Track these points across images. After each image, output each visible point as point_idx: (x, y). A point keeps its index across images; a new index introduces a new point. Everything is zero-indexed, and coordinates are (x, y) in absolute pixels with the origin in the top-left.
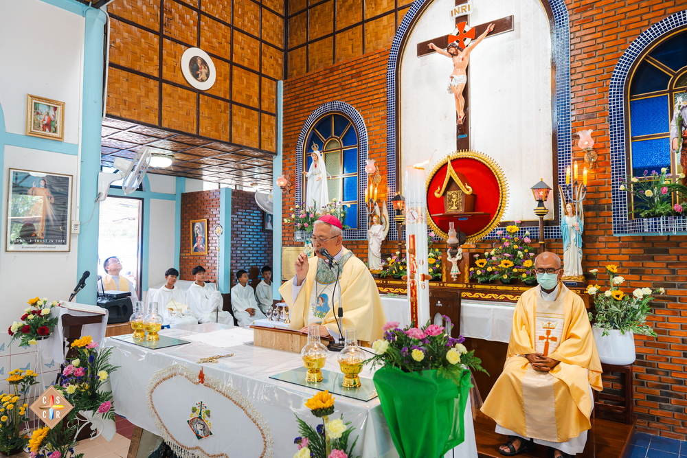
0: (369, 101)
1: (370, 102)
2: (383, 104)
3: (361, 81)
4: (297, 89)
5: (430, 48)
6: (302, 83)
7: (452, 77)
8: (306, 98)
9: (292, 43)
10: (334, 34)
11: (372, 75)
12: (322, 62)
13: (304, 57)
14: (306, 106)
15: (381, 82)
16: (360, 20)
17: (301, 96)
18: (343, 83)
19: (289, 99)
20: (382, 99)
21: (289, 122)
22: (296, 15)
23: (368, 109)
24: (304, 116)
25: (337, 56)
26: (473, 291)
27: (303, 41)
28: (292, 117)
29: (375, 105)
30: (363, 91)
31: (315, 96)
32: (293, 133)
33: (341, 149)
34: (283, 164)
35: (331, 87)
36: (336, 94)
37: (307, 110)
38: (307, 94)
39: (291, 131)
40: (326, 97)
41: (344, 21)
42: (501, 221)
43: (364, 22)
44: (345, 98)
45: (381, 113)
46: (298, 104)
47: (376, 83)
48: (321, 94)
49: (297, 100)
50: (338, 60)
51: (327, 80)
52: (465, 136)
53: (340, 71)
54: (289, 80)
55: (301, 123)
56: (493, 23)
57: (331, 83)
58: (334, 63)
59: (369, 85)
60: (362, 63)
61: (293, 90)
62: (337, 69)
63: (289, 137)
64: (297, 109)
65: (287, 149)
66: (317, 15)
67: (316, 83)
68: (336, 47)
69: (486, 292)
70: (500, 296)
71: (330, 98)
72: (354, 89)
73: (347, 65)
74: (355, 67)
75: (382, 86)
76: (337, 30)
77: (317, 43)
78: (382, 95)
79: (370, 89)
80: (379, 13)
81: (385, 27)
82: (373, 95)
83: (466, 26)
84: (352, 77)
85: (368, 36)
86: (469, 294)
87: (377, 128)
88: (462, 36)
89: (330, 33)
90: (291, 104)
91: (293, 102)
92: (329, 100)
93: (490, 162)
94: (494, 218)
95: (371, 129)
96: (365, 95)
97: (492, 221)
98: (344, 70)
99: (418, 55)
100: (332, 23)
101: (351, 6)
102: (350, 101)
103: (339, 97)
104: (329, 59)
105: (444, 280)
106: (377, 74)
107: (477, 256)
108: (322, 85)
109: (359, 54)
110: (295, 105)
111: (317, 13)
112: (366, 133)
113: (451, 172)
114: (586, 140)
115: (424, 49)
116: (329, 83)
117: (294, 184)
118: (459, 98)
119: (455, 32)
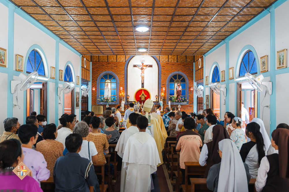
1: (120, 73)
2: (123, 74)
3: (117, 68)
4: (97, 65)
8: (100, 68)
11: (120, 67)
13: (98, 57)
18: (112, 67)
19: (94, 67)
28: (95, 72)
33: (111, 83)
34: (92, 84)
36: (110, 69)
37: (100, 71)
44: (112, 71)
48: (105, 68)
55: (98, 74)
63: (94, 77)
65: (93, 80)
75: (123, 70)
84: (115, 66)
85: (118, 58)
87: (122, 80)
92: (107, 70)
96: (118, 71)
99: (133, 67)
112: (119, 80)
113: (143, 92)
114: (164, 89)
115: (135, 66)
116: (107, 66)
117: (96, 89)
118: (143, 78)
119: (142, 65)
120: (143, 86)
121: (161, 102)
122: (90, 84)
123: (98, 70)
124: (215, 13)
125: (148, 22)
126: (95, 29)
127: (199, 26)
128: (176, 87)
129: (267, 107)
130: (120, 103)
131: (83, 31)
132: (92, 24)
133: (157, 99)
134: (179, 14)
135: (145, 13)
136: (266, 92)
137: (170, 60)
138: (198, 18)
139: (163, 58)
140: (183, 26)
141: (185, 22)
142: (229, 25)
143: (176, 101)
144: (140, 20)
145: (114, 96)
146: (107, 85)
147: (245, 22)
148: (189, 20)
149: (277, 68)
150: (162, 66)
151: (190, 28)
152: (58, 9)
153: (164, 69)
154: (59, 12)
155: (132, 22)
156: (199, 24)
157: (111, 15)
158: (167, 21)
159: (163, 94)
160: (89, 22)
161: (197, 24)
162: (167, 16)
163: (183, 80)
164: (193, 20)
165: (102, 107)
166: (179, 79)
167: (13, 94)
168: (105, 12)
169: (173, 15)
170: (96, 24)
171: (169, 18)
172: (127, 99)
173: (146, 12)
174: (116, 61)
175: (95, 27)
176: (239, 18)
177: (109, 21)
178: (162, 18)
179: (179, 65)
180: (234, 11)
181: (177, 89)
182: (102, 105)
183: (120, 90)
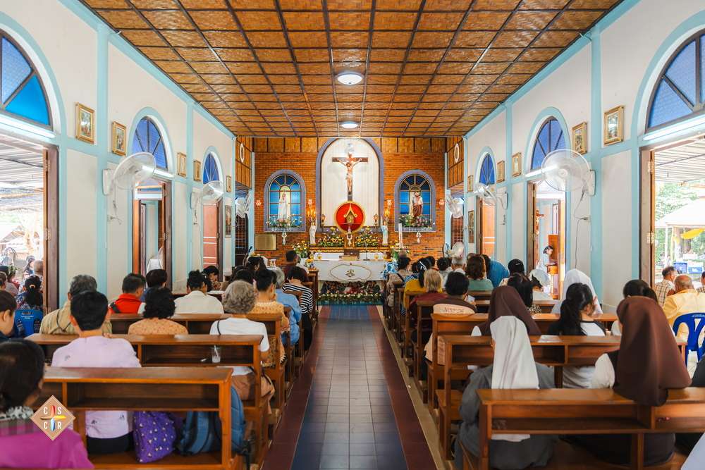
0: (305, 173)
2: (313, 176)
3: (302, 164)
5: (338, 160)
7: (348, 174)
8: (270, 164)
11: (307, 163)
12: (277, 148)
13: (266, 143)
17: (267, 163)
18: (292, 163)
19: (259, 162)
23: (305, 177)
24: (269, 173)
28: (261, 172)
29: (309, 176)
30: (303, 168)
31: (275, 165)
32: (261, 180)
33: (290, 191)
35: (285, 163)
36: (288, 166)
37: (270, 170)
40: (282, 167)
42: (364, 226)
44: (293, 169)
45: (312, 180)
47: (310, 166)
48: (279, 165)
49: (263, 164)
50: (287, 150)
54: (257, 153)
55: (267, 176)
58: (284, 151)
59: (306, 166)
61: (261, 159)
63: (259, 182)
65: (257, 187)
72: (299, 166)
75: (313, 168)
78: (313, 172)
81: (312, 143)
82: (308, 171)
84: (298, 161)
87: (310, 185)
88: (350, 160)
90: (259, 165)
92: (284, 169)
93: (359, 205)
94: (361, 225)
95: (307, 185)
99: (331, 161)
102: (296, 171)
103: (290, 168)
104: (282, 148)
106: (311, 162)
108: (280, 161)
110: (262, 167)
112: (305, 187)
113: (350, 209)
114: (389, 202)
115: (335, 160)
116: (284, 161)
117: (263, 204)
118: (350, 182)
119: (348, 157)
120: (350, 198)
121: (385, 228)
122: (252, 193)
123: (266, 168)
124: (487, 44)
125: (360, 64)
126: (261, 79)
127: (456, 73)
128: (411, 199)
129: (585, 219)
130: (308, 229)
131: (237, 83)
132: (255, 68)
133: (378, 221)
134: (420, 46)
135: (356, 44)
136: (583, 191)
137: (400, 149)
138: (454, 55)
139: (388, 146)
140: (427, 72)
141: (431, 64)
142: (513, 70)
143: (413, 224)
144: (346, 59)
145: (297, 216)
146: (284, 196)
147: (543, 63)
148: (438, 59)
149: (605, 144)
150: (386, 160)
151: (439, 76)
152: (190, 35)
153: (390, 165)
154: (193, 42)
155: (331, 64)
156: (456, 68)
157: (290, 48)
158: (396, 60)
159: (387, 212)
160: (249, 64)
161: (453, 67)
162: (397, 51)
163: (426, 187)
164: (446, 59)
165: (274, 237)
166: (418, 183)
167: (107, 195)
168: (280, 42)
169: (409, 48)
170: (262, 69)
171: (400, 55)
172: (321, 221)
173: (357, 41)
174: (299, 150)
175: (260, 76)
176: (531, 54)
177: (286, 62)
178: (386, 55)
179: (417, 157)
180: (523, 38)
181: (413, 202)
182: (274, 233)
183: (308, 206)
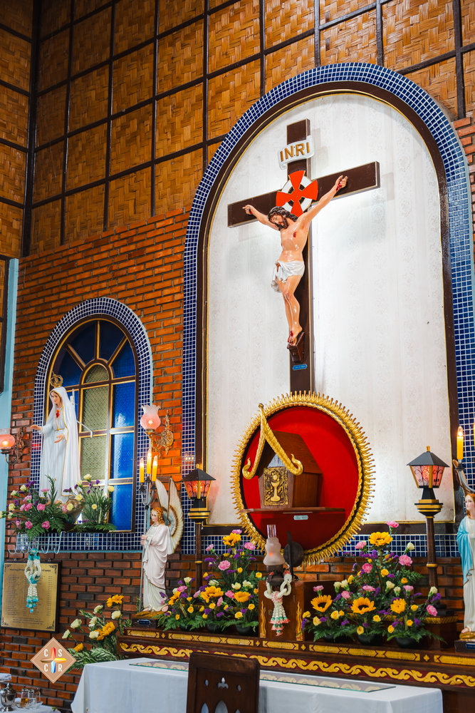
0: (155, 299)
1: (158, 301)
2: (178, 304)
3: (144, 263)
4: (41, 274)
5: (248, 212)
6: (49, 265)
7: (278, 265)
8: (55, 290)
9: (38, 194)
10: (106, 181)
11: (161, 254)
12: (86, 227)
13: (58, 218)
14: (54, 305)
15: (175, 266)
16: (148, 158)
17: (47, 286)
18: (115, 267)
19: (28, 291)
20: (178, 297)
21: (25, 332)
22: (47, 146)
23: (154, 314)
24: (50, 323)
25: (110, 219)
26: (310, 657)
27: (56, 191)
28: (31, 324)
29: (165, 307)
30: (147, 281)
31: (70, 287)
32: (31, 352)
33: (110, 382)
34: (13, 406)
35: (95, 272)
36: (104, 285)
37: (55, 312)
38: (56, 283)
39: (29, 349)
40: (88, 289)
41: (124, 159)
42: (363, 523)
43: (154, 162)
44: (117, 293)
45: (175, 321)
46: (41, 301)
47: (168, 268)
48: (79, 284)
49: (40, 294)
50: (112, 225)
51: (89, 260)
52: (304, 366)
53: (110, 246)
54: (28, 258)
55: (45, 334)
56: (344, 173)
57: (96, 265)
58: (105, 230)
59: (157, 271)
60: (146, 232)
61: (34, 276)
62: (105, 241)
63: (25, 359)
64: (39, 309)
65: (21, 380)
66: (80, 149)
67: (71, 265)
68: (110, 204)
69: (329, 658)
70: (354, 668)
71: (93, 291)
72: (132, 277)
73: (123, 236)
74: (135, 239)
75: (177, 274)
76: (112, 173)
77: (79, 196)
78: (177, 289)
79: (159, 279)
80: (178, 148)
81: (187, 173)
82: (162, 289)
83: (304, 178)
84: (130, 255)
85: (160, 186)
86: (301, 663)
87: (169, 347)
88: (296, 195)
89: (100, 178)
90: (29, 301)
91: (34, 296)
92: (91, 296)
93: (344, 415)
94: (349, 518)
95: (159, 348)
96: (149, 288)
97: (347, 524)
98: (116, 245)
99: (229, 225)
100: (104, 162)
101: (134, 135)
102: (125, 298)
103: (108, 291)
104: (98, 224)
105: (263, 635)
106: (169, 252)
107: (319, 588)
108: (81, 269)
109: (145, 217)
110: (36, 303)
111: (80, 144)
112: (150, 356)
123: (45, 307)
